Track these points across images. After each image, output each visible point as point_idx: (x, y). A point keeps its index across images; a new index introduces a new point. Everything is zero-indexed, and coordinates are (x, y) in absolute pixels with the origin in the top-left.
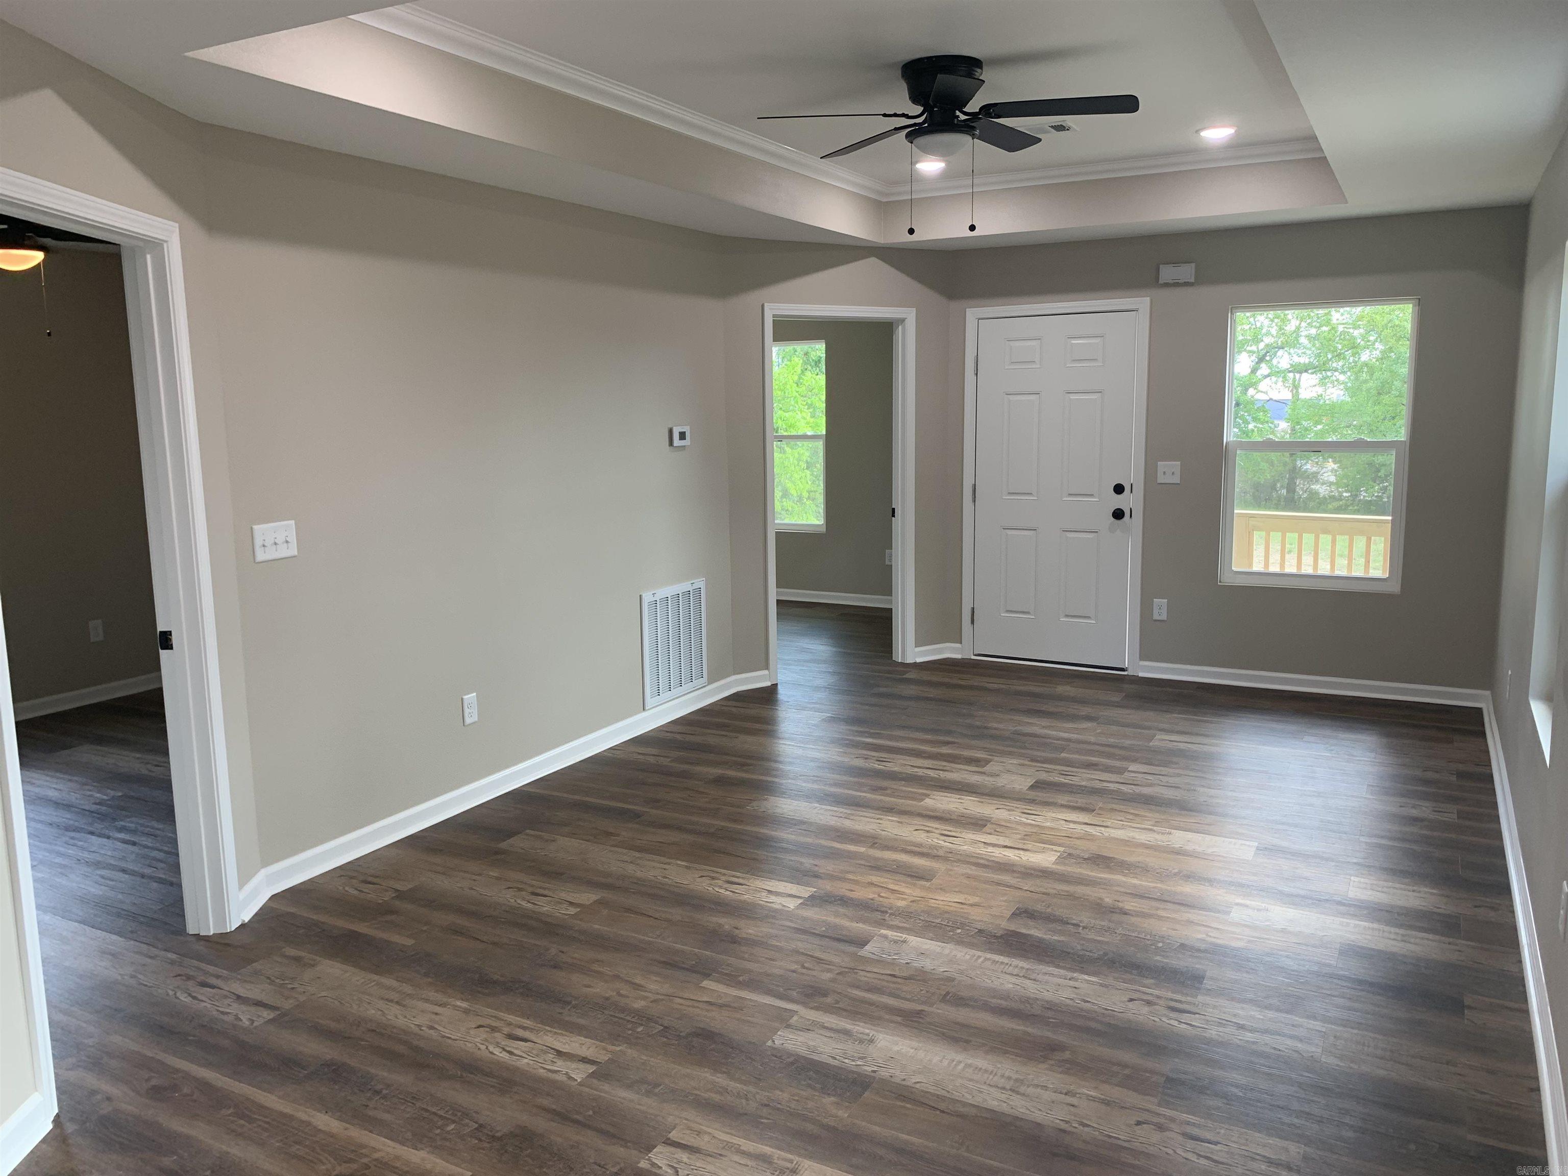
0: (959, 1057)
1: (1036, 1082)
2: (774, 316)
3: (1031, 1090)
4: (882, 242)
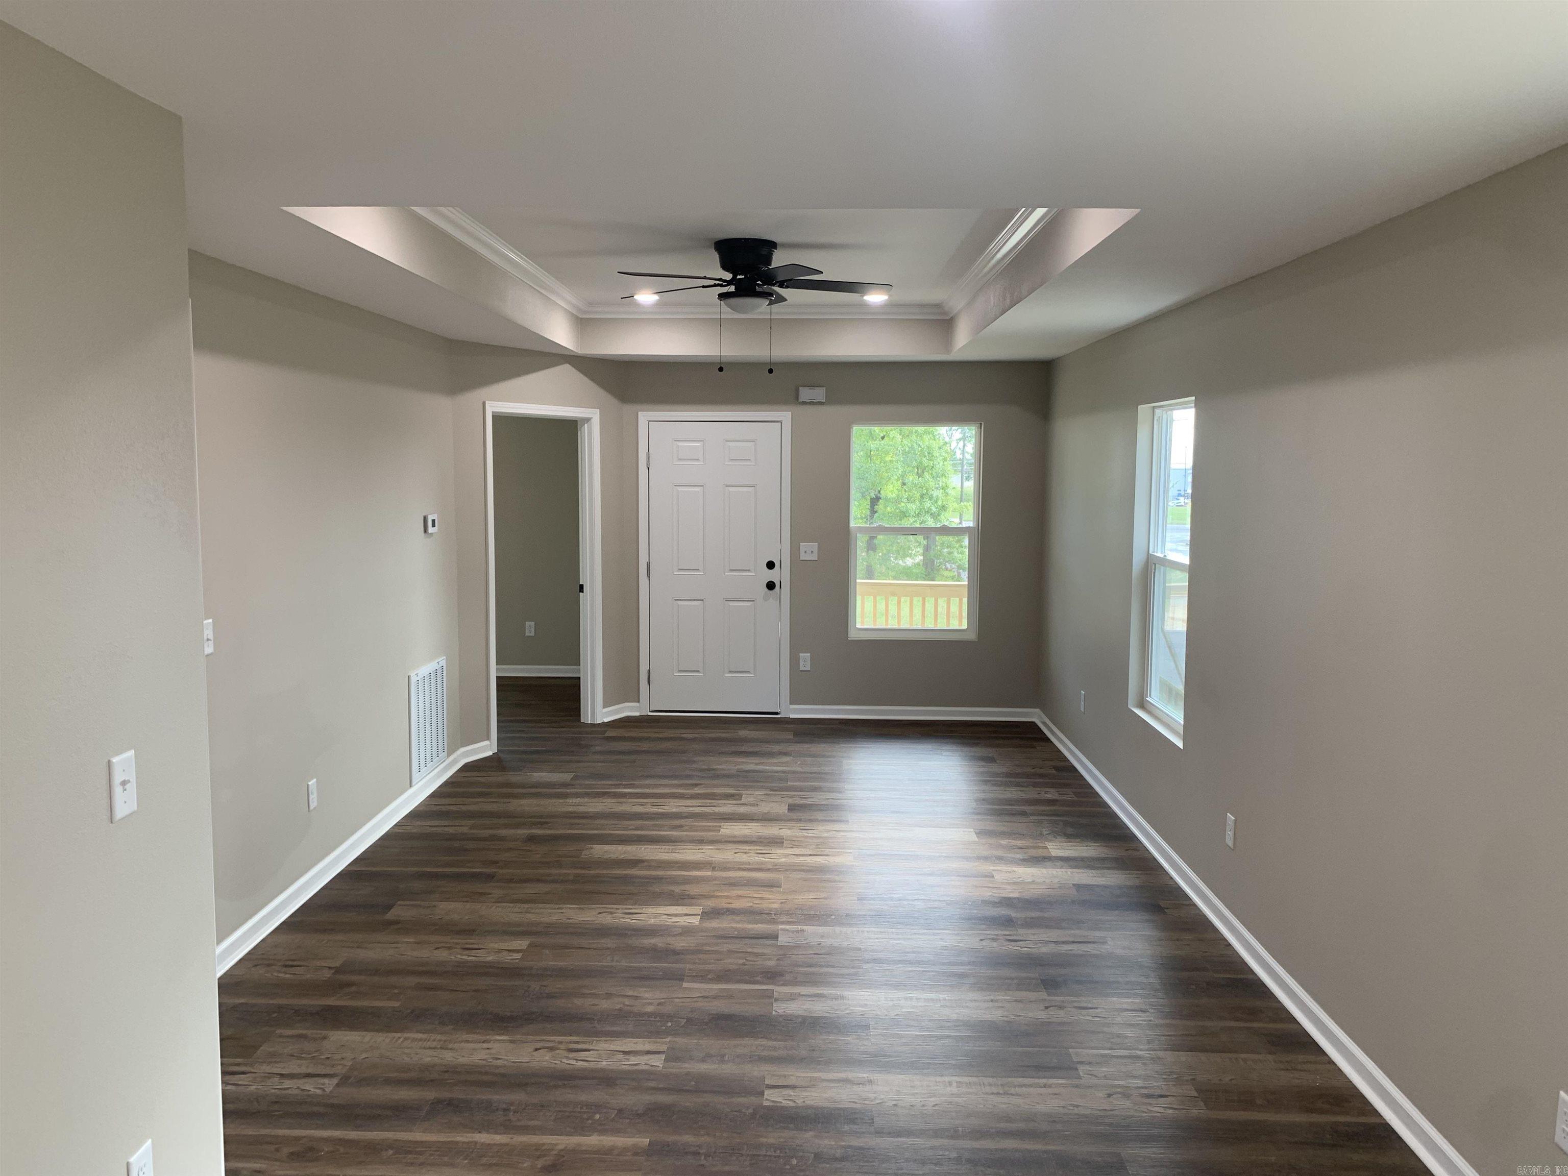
2: (493, 412)
4: (580, 352)
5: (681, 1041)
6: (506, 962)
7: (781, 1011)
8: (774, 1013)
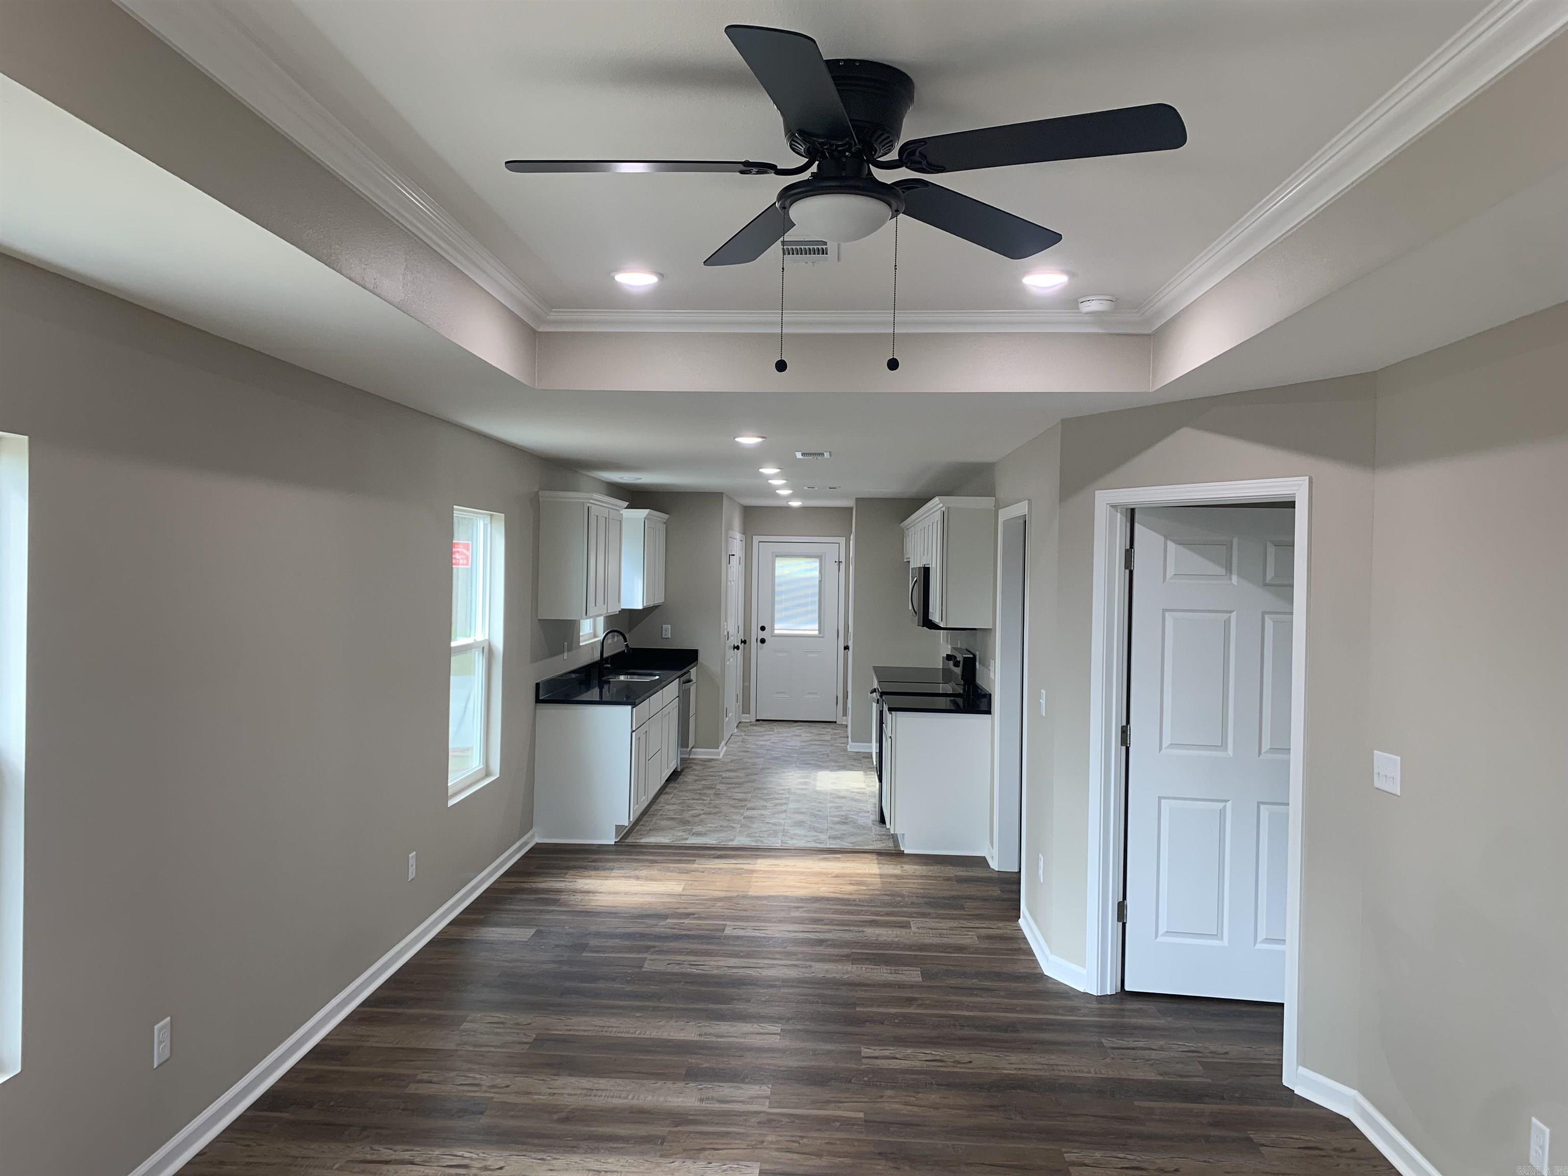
0: (635, 1102)
1: (577, 1097)
3: (579, 1092)
5: (852, 1065)
6: (1078, 1148)
7: (764, 1087)
8: (770, 1086)
